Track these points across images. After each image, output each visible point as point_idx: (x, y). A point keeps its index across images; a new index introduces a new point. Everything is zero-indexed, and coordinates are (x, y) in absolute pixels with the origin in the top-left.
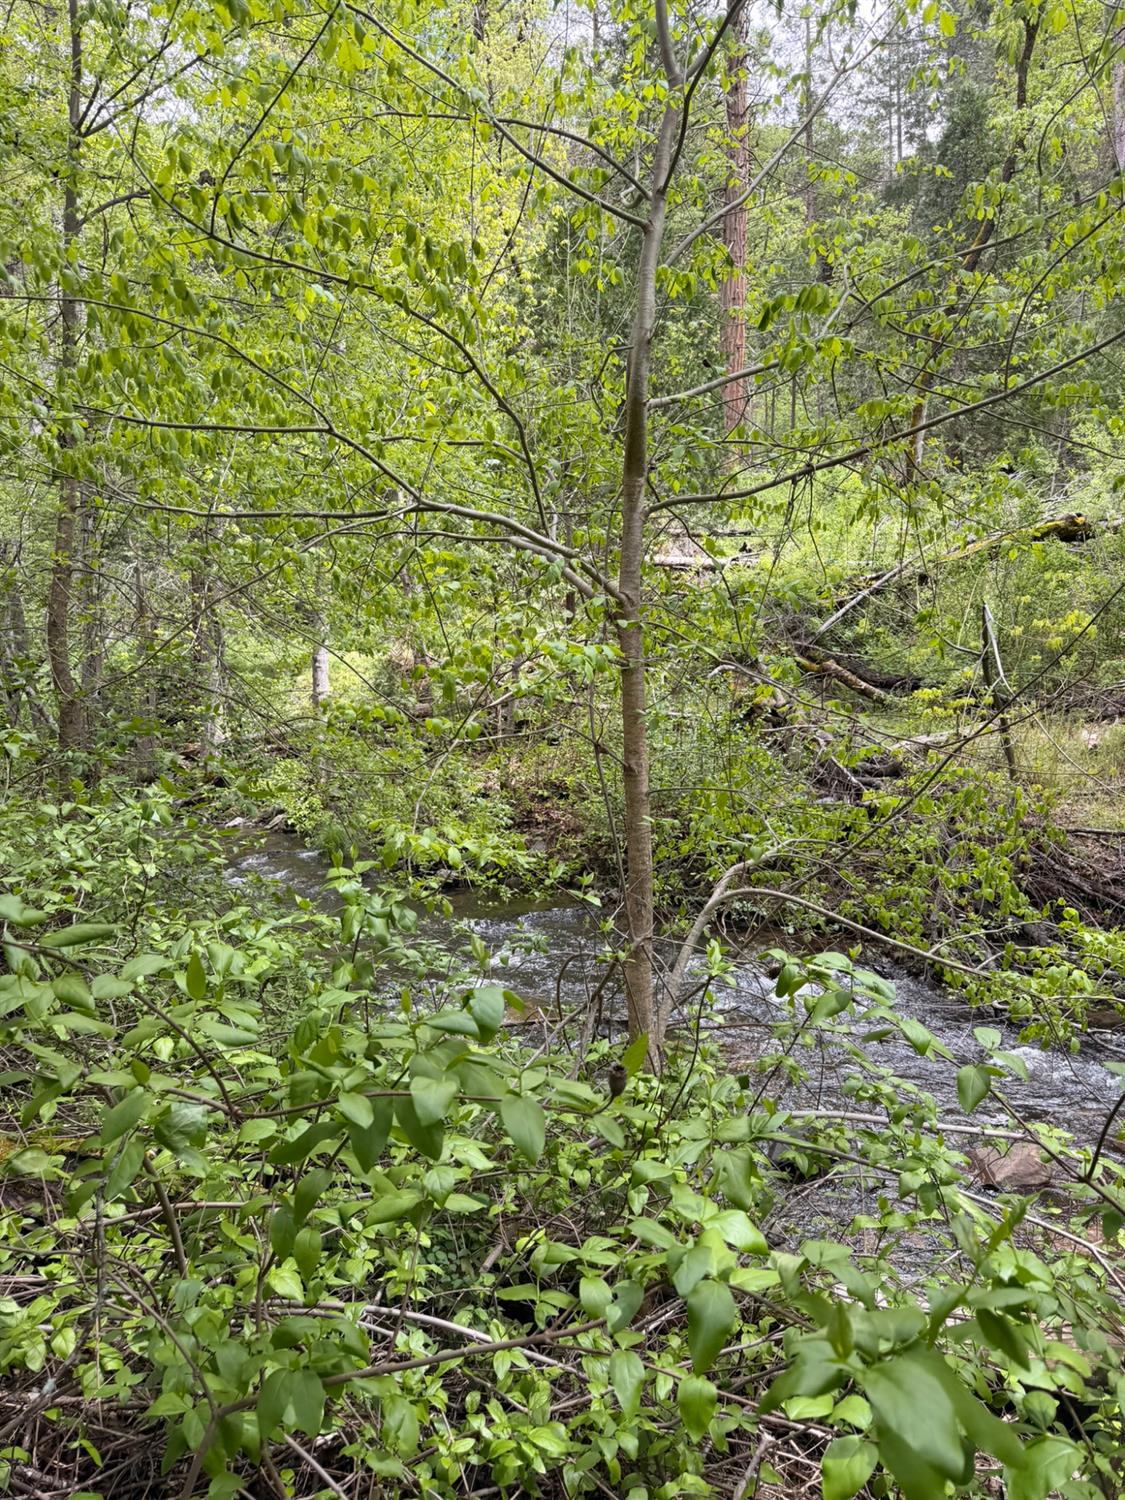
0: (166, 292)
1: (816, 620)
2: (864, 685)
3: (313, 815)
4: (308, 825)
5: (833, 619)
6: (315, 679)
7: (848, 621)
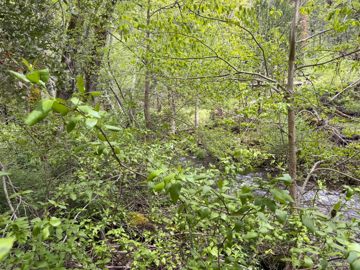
0: (185, 28)
1: (329, 97)
2: (345, 115)
3: (195, 148)
4: (194, 150)
5: (335, 97)
6: (195, 117)
7: (339, 97)
